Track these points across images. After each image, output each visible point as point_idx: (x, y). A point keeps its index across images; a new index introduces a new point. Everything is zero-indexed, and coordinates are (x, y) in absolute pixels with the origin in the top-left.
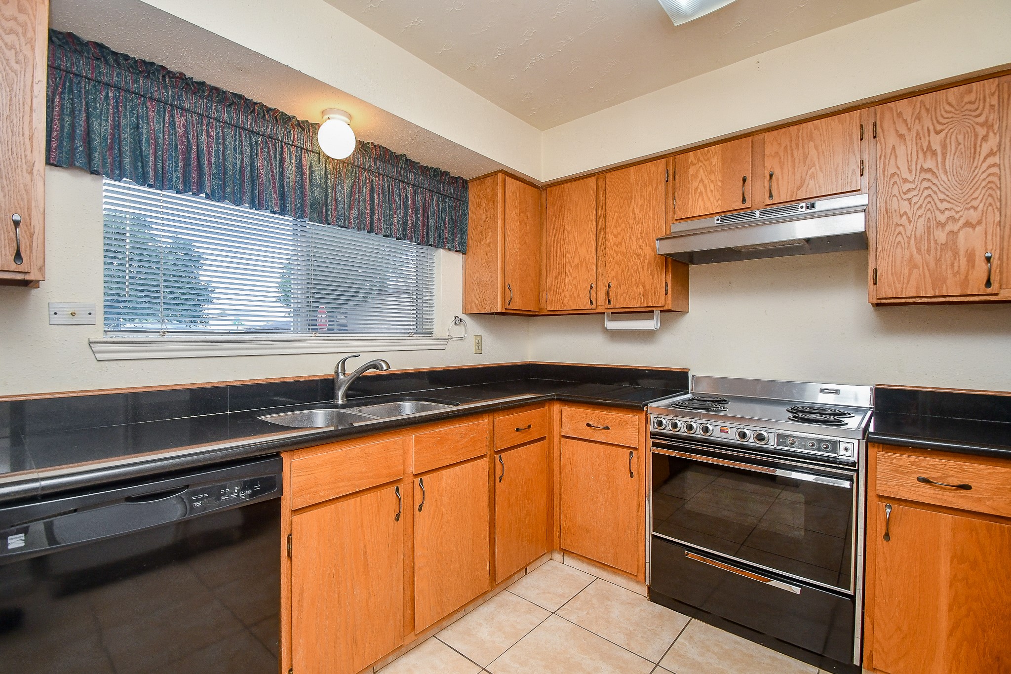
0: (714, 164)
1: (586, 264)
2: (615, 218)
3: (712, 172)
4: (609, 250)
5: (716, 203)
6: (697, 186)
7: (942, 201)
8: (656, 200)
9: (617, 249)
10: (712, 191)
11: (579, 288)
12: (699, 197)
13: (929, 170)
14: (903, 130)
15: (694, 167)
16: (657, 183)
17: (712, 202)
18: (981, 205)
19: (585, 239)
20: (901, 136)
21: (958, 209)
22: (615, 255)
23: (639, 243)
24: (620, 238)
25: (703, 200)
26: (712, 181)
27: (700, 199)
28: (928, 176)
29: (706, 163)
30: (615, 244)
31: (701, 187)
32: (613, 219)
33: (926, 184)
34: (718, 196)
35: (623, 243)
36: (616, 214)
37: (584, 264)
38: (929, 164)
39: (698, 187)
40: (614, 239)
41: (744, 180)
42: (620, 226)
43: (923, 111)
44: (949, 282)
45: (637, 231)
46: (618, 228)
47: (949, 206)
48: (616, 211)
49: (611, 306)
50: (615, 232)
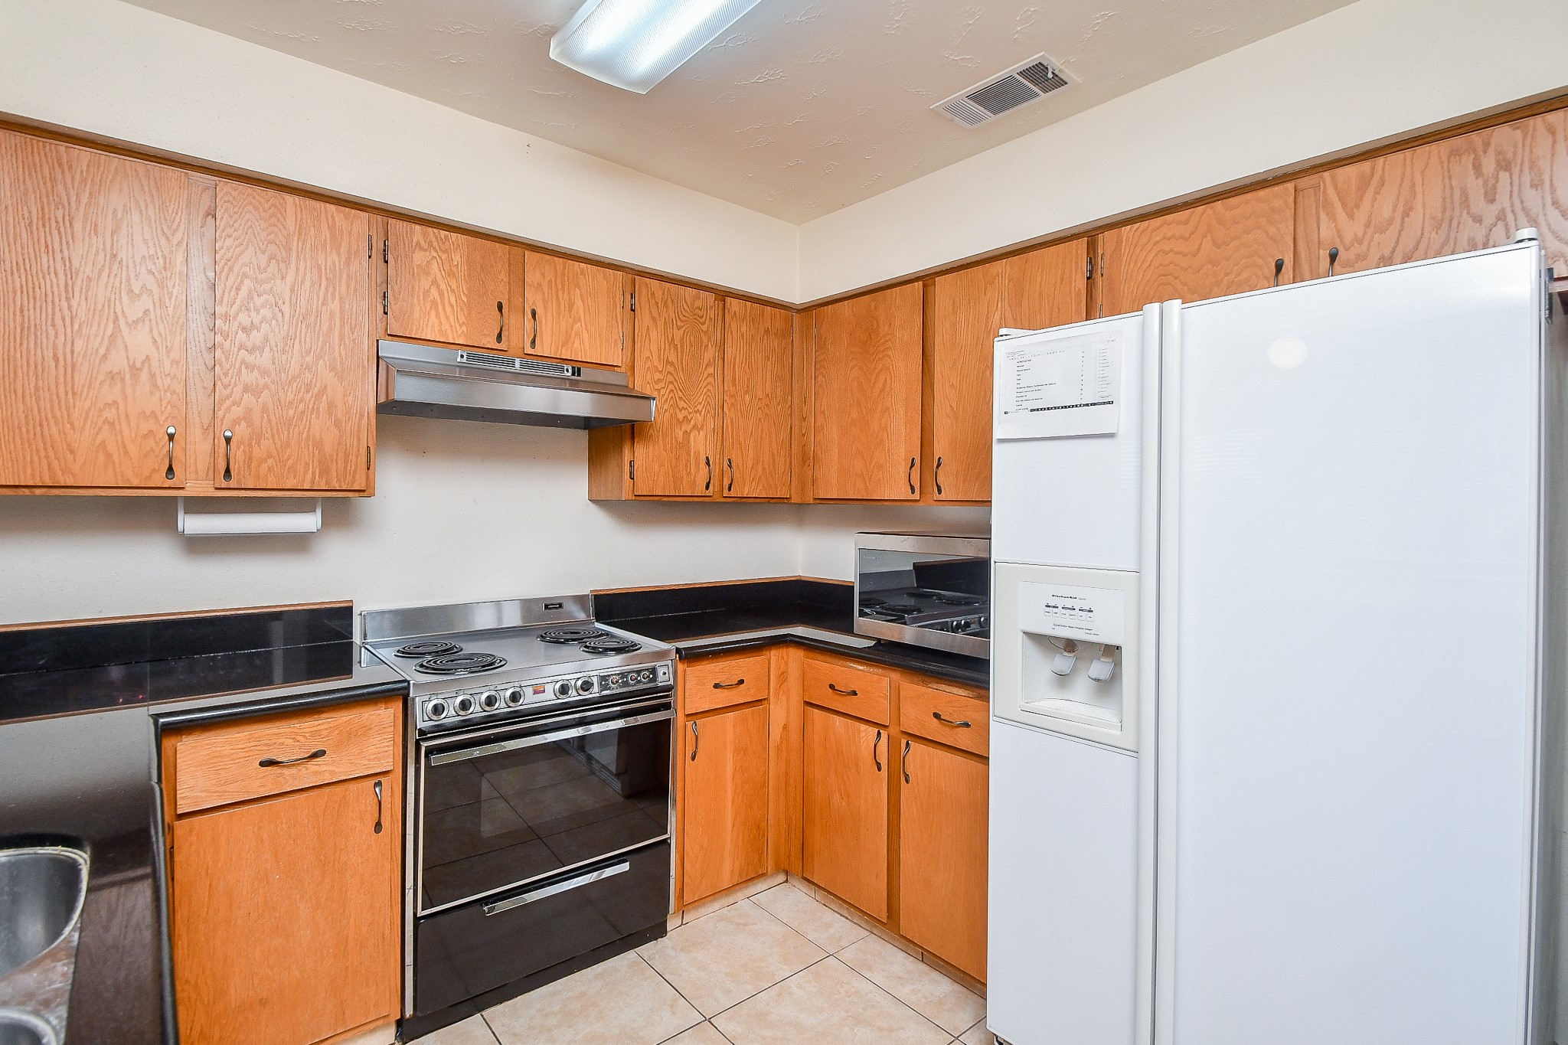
0: (456, 263)
1: (153, 376)
2: (244, 289)
3: (451, 274)
4: (227, 359)
5: (458, 327)
6: (427, 287)
7: (680, 398)
8: (348, 286)
9: (250, 359)
10: (452, 306)
11: (126, 433)
12: (431, 308)
13: (672, 364)
14: (656, 315)
15: (422, 253)
16: (349, 252)
17: (453, 324)
18: (704, 410)
19: (146, 312)
20: (654, 319)
21: (691, 410)
22: (244, 371)
23: (309, 359)
24: (256, 337)
25: (438, 315)
26: (453, 290)
27: (433, 313)
28: (671, 369)
29: (444, 256)
30: (241, 347)
31: (434, 292)
32: (238, 289)
33: (669, 377)
34: (462, 319)
35: (267, 349)
36: (247, 282)
37: (144, 375)
38: (673, 358)
39: (429, 291)
40: (241, 335)
41: (500, 307)
42: (257, 311)
43: (669, 300)
44: (684, 482)
45: (303, 335)
46: (253, 314)
47: (685, 406)
48: (245, 276)
49: (232, 483)
50: (244, 319)
